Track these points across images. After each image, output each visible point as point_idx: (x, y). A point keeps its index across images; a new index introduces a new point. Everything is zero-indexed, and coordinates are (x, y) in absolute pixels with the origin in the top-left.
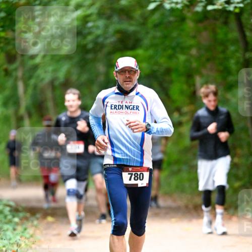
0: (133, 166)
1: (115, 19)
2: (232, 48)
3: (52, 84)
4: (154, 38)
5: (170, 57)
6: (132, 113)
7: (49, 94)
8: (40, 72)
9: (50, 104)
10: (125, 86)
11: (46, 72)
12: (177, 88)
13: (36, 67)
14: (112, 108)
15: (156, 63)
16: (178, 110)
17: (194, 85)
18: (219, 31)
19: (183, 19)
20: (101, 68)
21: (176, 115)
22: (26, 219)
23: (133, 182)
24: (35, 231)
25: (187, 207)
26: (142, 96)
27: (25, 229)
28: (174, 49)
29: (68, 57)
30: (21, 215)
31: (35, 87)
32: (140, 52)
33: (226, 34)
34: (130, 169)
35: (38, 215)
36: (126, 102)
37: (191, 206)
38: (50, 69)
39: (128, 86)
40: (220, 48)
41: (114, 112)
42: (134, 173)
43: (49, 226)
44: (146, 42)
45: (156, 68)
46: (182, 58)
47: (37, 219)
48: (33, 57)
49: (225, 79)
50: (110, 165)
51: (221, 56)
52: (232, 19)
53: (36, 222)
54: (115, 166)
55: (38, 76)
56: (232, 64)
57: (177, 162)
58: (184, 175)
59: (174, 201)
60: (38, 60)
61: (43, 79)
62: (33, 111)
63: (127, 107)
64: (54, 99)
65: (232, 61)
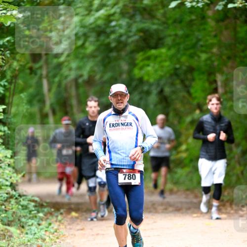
1: (138, 18)
3: (76, 80)
6: (127, 129)
7: (73, 92)
8: (65, 71)
9: (74, 102)
10: (118, 106)
13: (59, 66)
14: (111, 126)
15: (179, 61)
17: (215, 81)
19: (203, 17)
20: (125, 67)
22: (51, 214)
23: (127, 181)
26: (134, 115)
27: (50, 224)
29: (92, 56)
30: (46, 210)
31: (59, 85)
34: (124, 171)
35: (62, 211)
38: (74, 65)
39: (120, 106)
41: (113, 129)
42: (127, 174)
43: (74, 220)
44: (169, 41)
45: (177, 66)
46: (204, 56)
47: (61, 214)
48: (57, 56)
50: (108, 168)
51: (242, 54)
53: (60, 218)
55: (62, 74)
60: (62, 59)
61: (66, 77)
62: (57, 108)
63: (123, 125)
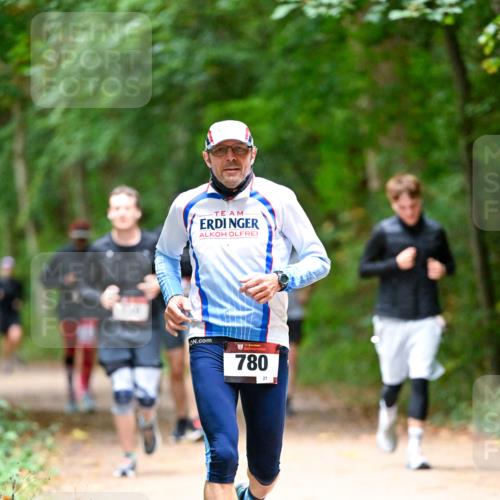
0: (246, 341)
1: (208, 36)
2: (439, 96)
3: (82, 165)
4: (284, 74)
5: (317, 113)
6: (244, 235)
7: (76, 186)
8: (58, 142)
9: (78, 207)
10: (227, 178)
11: (69, 143)
12: (330, 176)
13: (49, 133)
14: (204, 226)
15: (290, 126)
16: (332, 217)
17: (364, 168)
18: (412, 61)
19: (341, 38)
20: (180, 135)
21: (328, 228)
22: (32, 434)
23: (246, 372)
24: (48, 458)
25: (349, 410)
27: (29, 455)
28: (323, 96)
29: (113, 113)
30: (21, 425)
31: (49, 172)
32: (256, 102)
33: (428, 67)
34: (240, 346)
35: (55, 427)
36: (232, 213)
37: (357, 409)
38: (80, 136)
40: (416, 96)
41: (208, 234)
42: (247, 355)
43: (77, 446)
44: (268, 82)
45: (288, 134)
46: (340, 114)
47: (53, 434)
48: (44, 113)
49: (425, 156)
50: (197, 338)
51: (418, 111)
52: (440, 38)
53: (50, 441)
54: (210, 340)
55: (55, 151)
56: (440, 126)
57: (330, 321)
58: (345, 346)
59: (325, 398)
60: (54, 119)
61: (64, 157)
63: (234, 223)
64: (87, 197)
65: (440, 122)
